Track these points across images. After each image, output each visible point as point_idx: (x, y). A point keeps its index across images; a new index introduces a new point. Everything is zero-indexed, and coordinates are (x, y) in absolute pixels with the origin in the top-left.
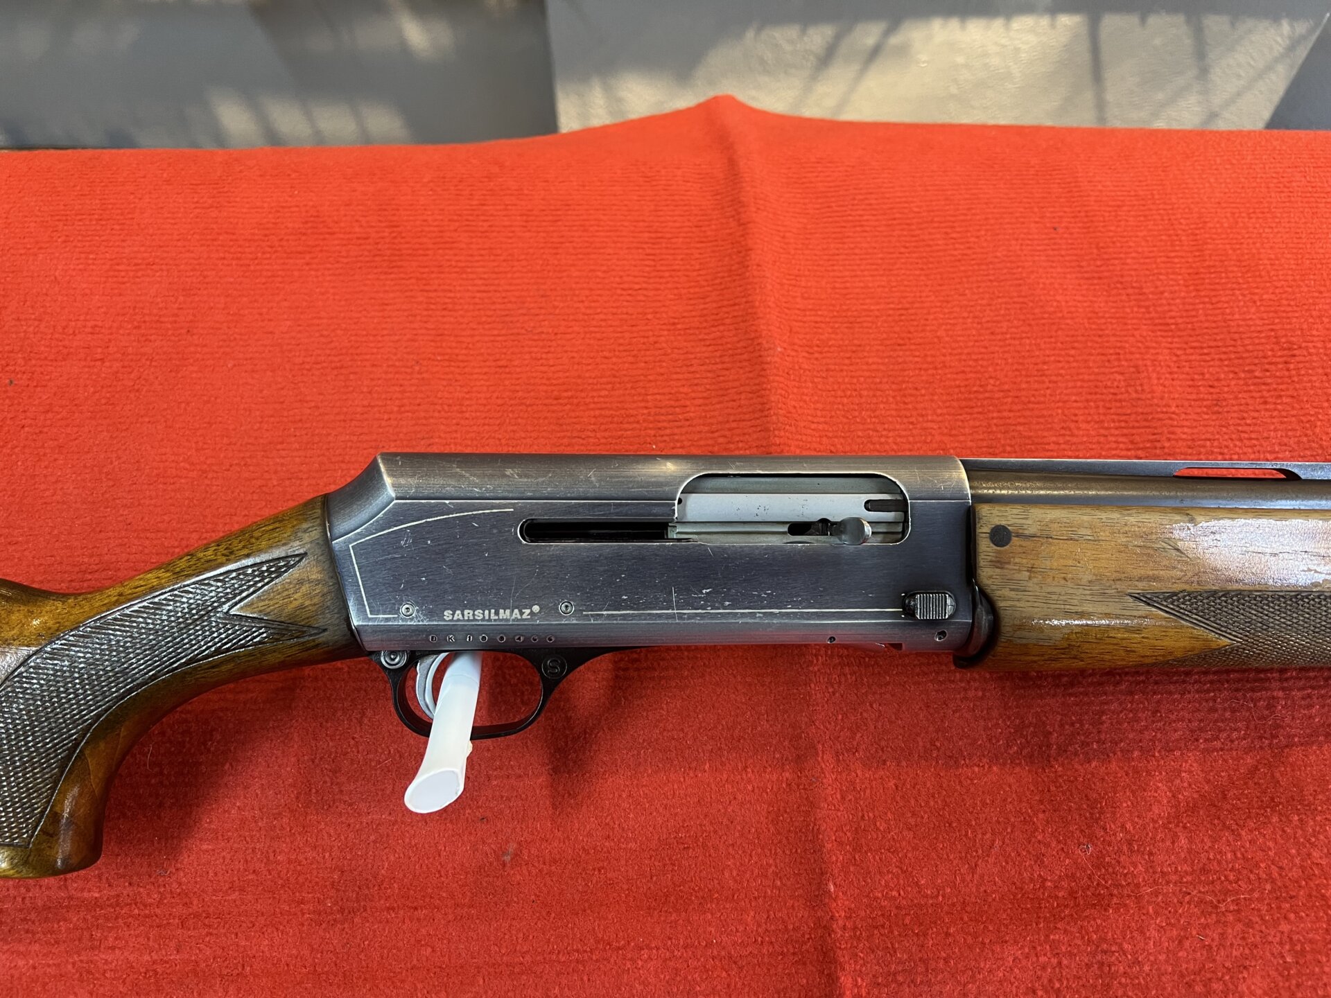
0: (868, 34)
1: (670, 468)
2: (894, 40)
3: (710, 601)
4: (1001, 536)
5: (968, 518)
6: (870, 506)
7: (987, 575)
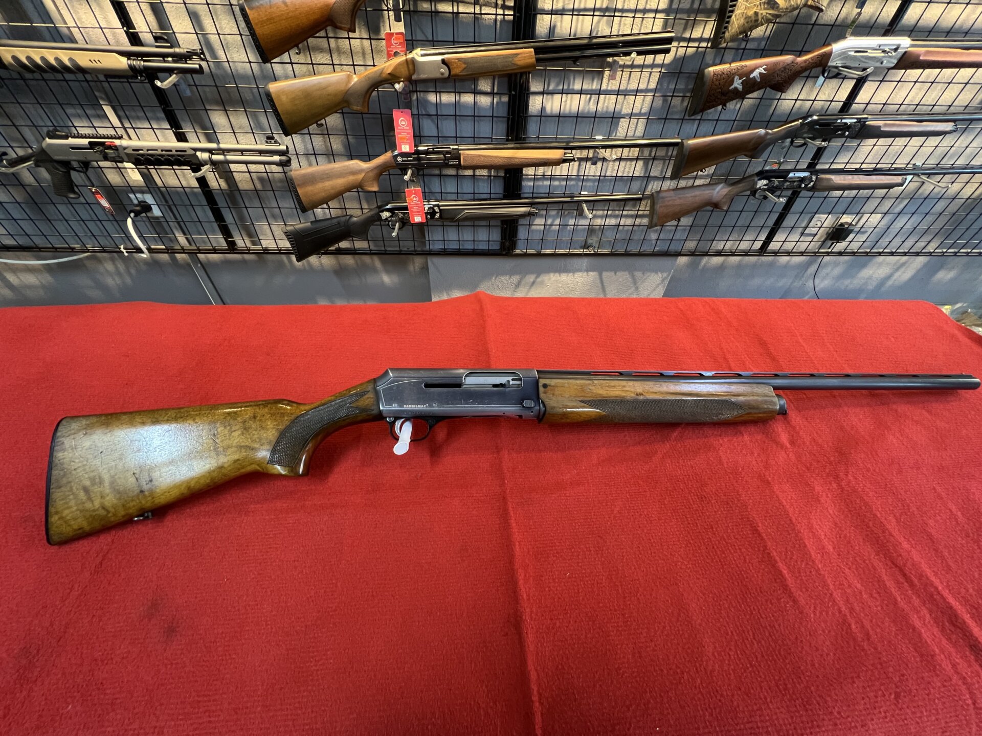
0: (531, 278)
1: (462, 371)
2: (539, 280)
3: (472, 403)
4: (545, 386)
5: (537, 382)
6: (513, 380)
7: (542, 395)
